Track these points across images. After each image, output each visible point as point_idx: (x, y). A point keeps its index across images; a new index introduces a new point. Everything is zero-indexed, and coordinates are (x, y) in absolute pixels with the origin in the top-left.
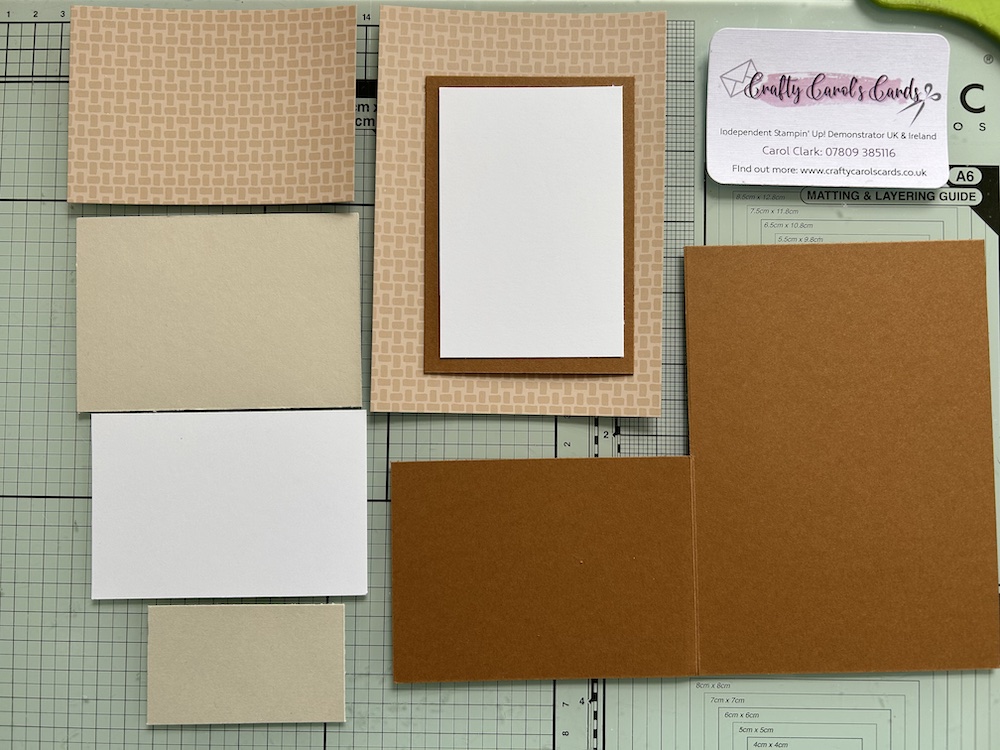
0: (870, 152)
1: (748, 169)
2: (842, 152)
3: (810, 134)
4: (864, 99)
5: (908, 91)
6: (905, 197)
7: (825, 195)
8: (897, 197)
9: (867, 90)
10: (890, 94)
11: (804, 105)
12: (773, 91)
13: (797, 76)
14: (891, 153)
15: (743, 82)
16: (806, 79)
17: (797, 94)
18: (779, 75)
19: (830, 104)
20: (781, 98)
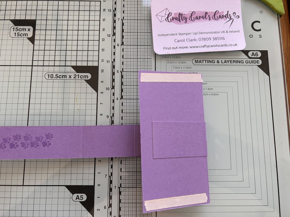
0: (215, 39)
1: (169, 48)
2: (205, 39)
3: (192, 34)
4: (211, 20)
5: (227, 15)
9: (211, 16)
11: (188, 23)
13: (185, 13)
14: (223, 38)
15: (165, 17)
16: (188, 14)
17: (185, 19)
18: (178, 13)
19: (198, 22)
20: (180, 21)
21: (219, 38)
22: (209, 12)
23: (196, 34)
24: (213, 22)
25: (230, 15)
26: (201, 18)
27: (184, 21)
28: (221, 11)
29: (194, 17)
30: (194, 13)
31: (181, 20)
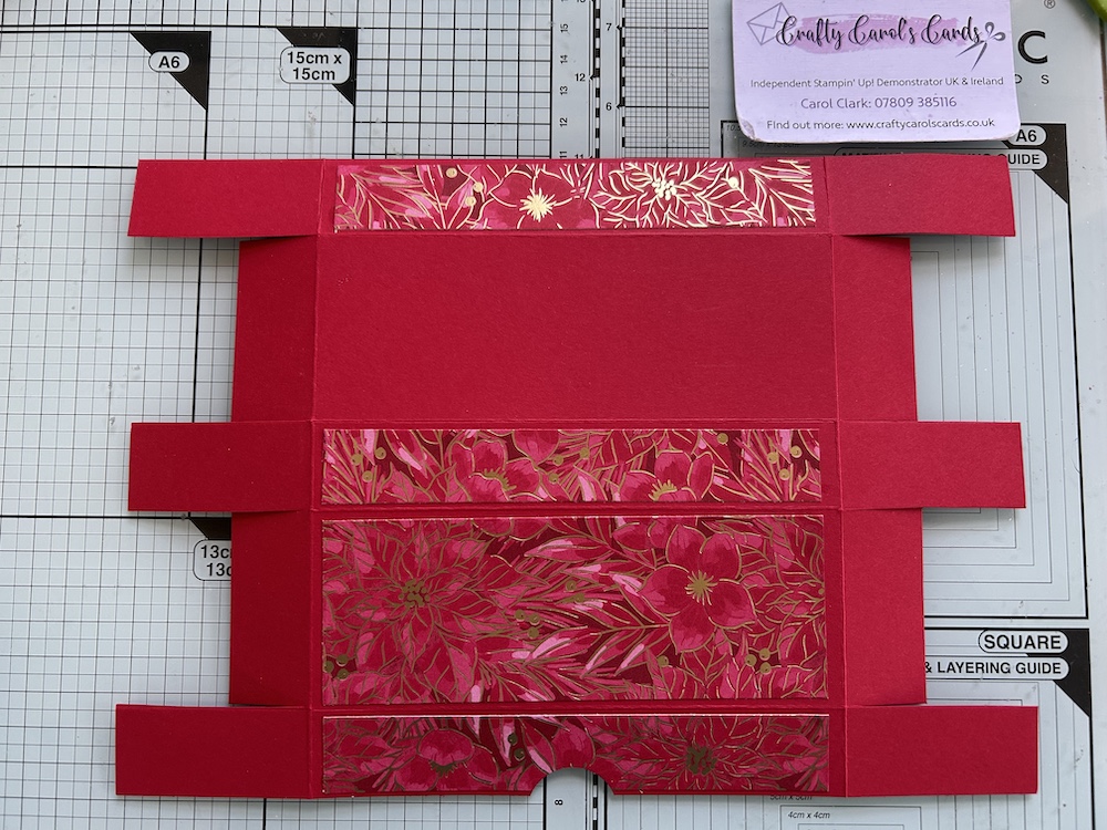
0: (926, 102)
1: (786, 126)
3: (855, 84)
4: (916, 42)
9: (918, 31)
11: (847, 51)
12: (809, 36)
13: (837, 19)
14: (951, 102)
15: (774, 27)
16: (847, 21)
17: (838, 38)
18: (816, 18)
19: (876, 48)
20: (820, 44)
21: (939, 100)
22: (913, 18)
23: (867, 84)
25: (976, 29)
26: (885, 36)
27: (835, 42)
28: (950, 17)
29: (865, 32)
30: (866, 19)
31: (824, 41)
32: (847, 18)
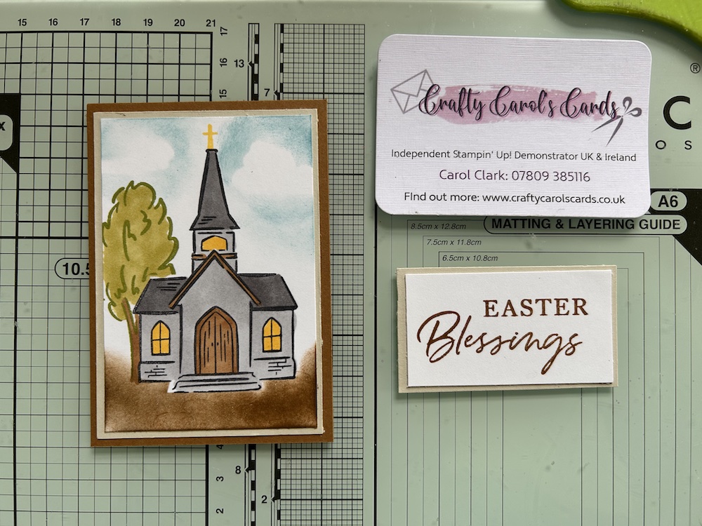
0: (561, 176)
1: (422, 197)
2: (529, 175)
3: (494, 155)
4: (555, 115)
5: (605, 105)
6: (602, 226)
7: (512, 223)
8: (592, 225)
9: (557, 104)
10: (585, 109)
11: (487, 122)
12: (451, 105)
13: (479, 89)
14: (585, 177)
15: (417, 96)
16: (489, 92)
17: (479, 109)
18: (459, 87)
19: (516, 120)
20: (461, 114)
21: (574, 175)
22: (553, 91)
23: (505, 156)
24: (561, 124)
25: (613, 104)
26: (525, 108)
27: (475, 112)
28: (589, 91)
30: (507, 89)
32: (489, 88)
